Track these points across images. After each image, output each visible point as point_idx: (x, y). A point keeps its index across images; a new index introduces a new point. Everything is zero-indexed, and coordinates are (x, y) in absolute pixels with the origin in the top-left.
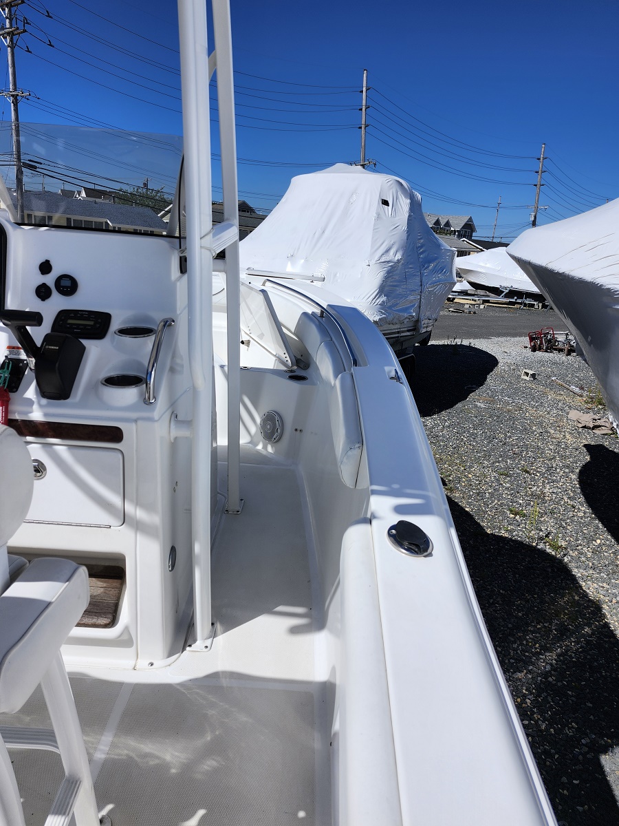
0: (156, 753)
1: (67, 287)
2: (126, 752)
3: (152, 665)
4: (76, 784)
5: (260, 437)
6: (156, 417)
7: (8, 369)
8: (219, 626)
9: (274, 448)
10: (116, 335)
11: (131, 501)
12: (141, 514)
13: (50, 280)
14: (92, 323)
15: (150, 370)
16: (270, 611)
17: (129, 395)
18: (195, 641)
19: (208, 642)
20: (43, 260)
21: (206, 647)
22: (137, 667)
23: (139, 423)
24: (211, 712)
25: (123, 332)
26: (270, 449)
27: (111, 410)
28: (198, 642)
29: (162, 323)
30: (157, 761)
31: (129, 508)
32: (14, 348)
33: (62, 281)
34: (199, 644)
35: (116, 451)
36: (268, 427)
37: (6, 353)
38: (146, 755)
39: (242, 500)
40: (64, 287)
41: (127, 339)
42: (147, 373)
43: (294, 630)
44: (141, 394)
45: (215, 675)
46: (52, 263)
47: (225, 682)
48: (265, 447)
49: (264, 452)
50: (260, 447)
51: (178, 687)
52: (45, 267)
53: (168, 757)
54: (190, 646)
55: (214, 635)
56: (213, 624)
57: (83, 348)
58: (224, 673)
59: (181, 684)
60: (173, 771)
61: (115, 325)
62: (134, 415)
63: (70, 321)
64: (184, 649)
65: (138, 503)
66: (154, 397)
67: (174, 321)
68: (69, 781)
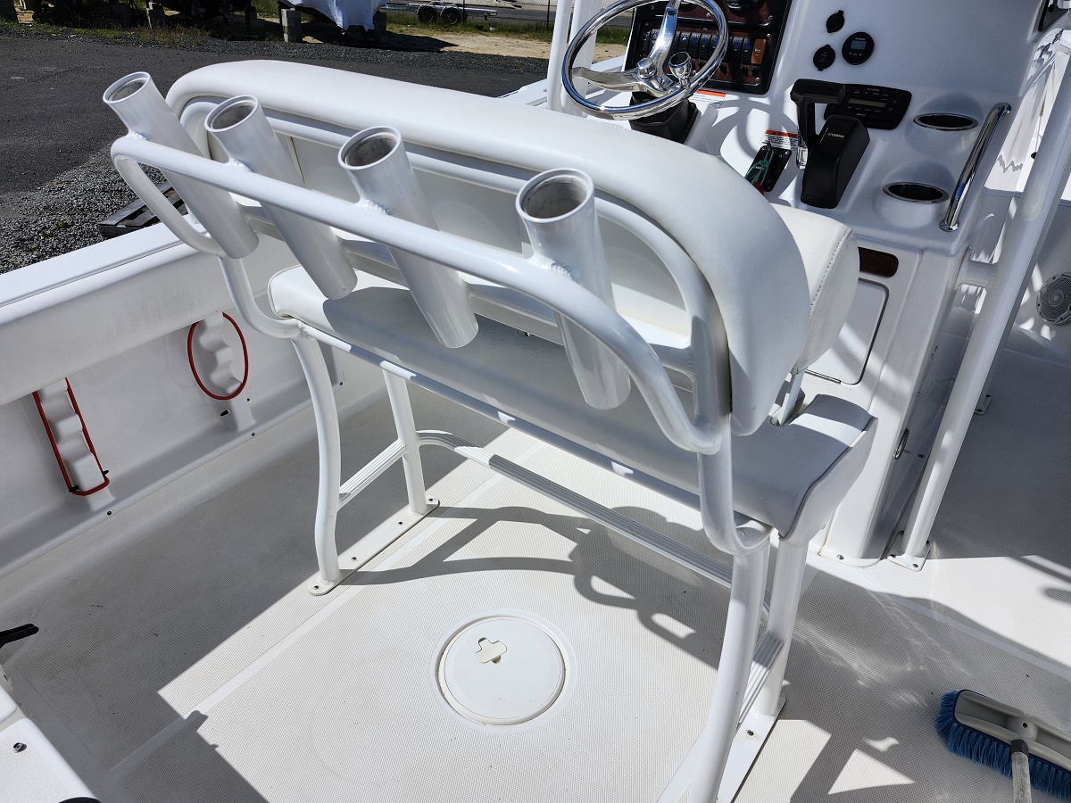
0: (841, 655)
1: (858, 51)
2: (804, 637)
3: (842, 558)
4: (779, 644)
5: (1035, 311)
6: (953, 252)
7: (768, 160)
8: (934, 547)
9: (1054, 333)
10: (916, 125)
11: (880, 355)
12: (886, 374)
13: (836, 40)
14: (882, 105)
15: (964, 181)
16: (1017, 556)
17: (923, 212)
18: (901, 553)
19: (919, 561)
20: (834, 10)
21: (916, 566)
22: (823, 553)
23: (927, 255)
24: (914, 642)
25: (927, 120)
26: (1046, 332)
27: (891, 230)
28: (904, 556)
29: (996, 111)
30: (842, 664)
31: (874, 364)
32: (774, 133)
33: (853, 42)
34: (906, 558)
35: (881, 288)
36: (1056, 298)
37: (765, 138)
38: (828, 652)
39: (988, 396)
40: (854, 51)
41: (933, 133)
42: (958, 186)
43: (1052, 593)
44: (938, 215)
45: (925, 603)
46: (846, 16)
47: (937, 616)
48: (1037, 328)
49: (1034, 336)
50: (1028, 326)
51: (873, 596)
52: (835, 22)
53: (855, 666)
54: (893, 556)
55: (927, 555)
56: (928, 542)
57: (868, 140)
58: (938, 605)
59: (878, 595)
60: (861, 683)
61: (914, 110)
62: (922, 243)
63: (852, 101)
64: (884, 557)
65: (887, 360)
66: (958, 223)
67: (1010, 108)
68: (771, 637)
